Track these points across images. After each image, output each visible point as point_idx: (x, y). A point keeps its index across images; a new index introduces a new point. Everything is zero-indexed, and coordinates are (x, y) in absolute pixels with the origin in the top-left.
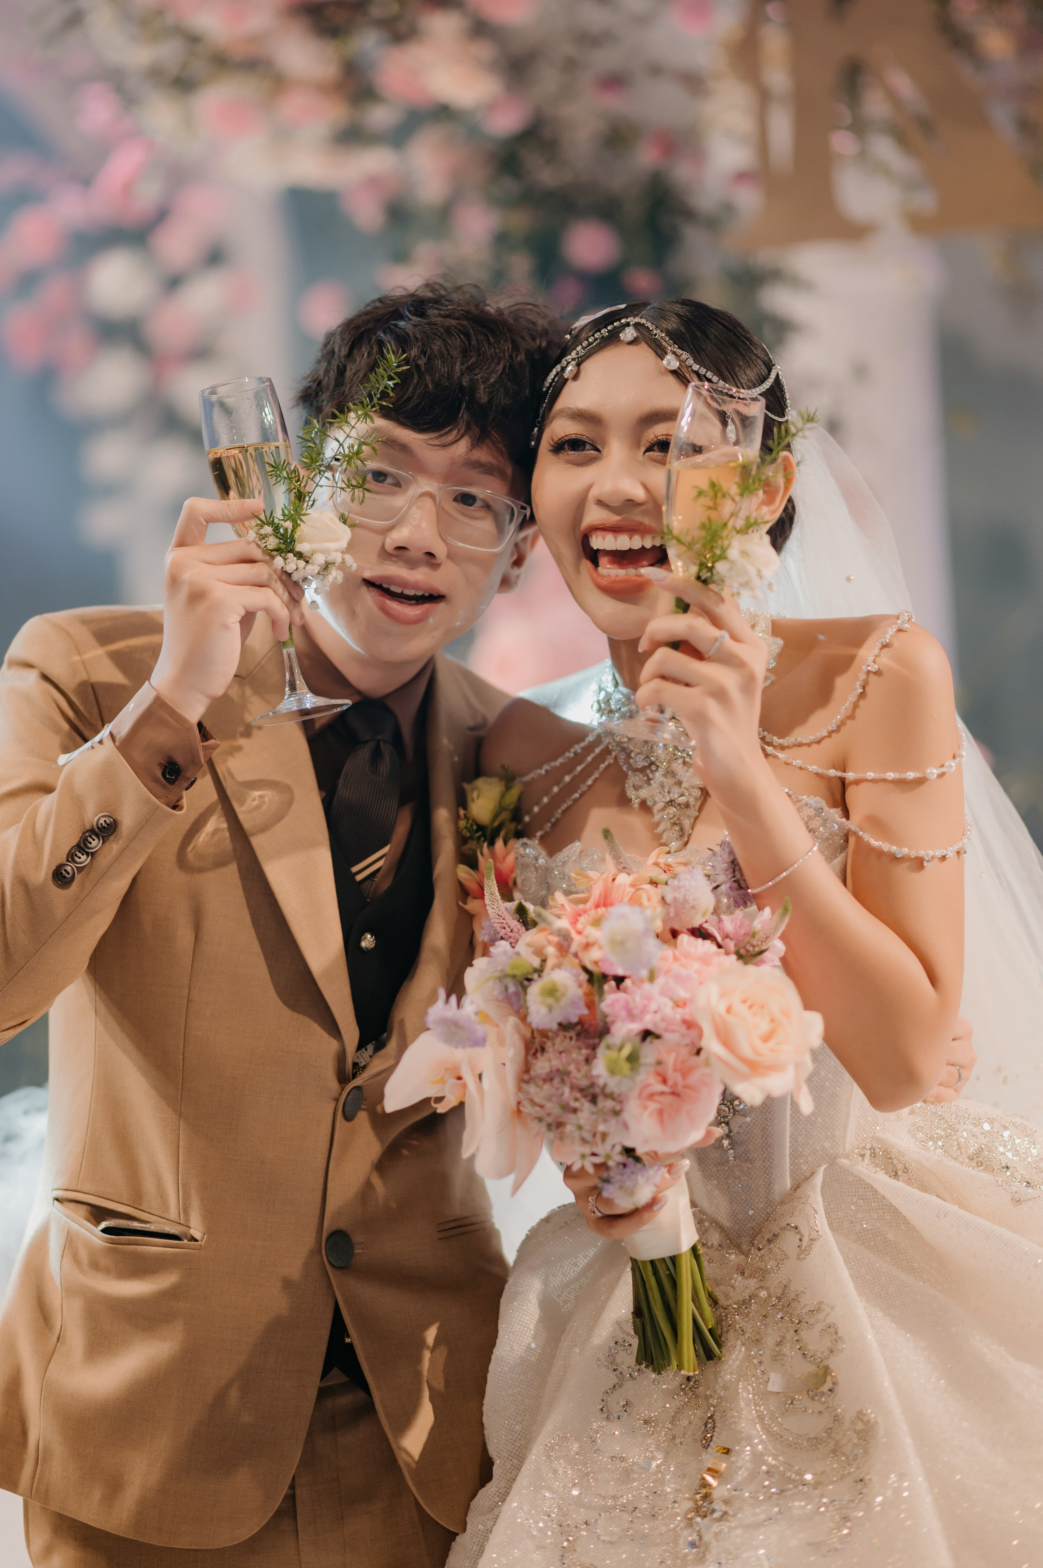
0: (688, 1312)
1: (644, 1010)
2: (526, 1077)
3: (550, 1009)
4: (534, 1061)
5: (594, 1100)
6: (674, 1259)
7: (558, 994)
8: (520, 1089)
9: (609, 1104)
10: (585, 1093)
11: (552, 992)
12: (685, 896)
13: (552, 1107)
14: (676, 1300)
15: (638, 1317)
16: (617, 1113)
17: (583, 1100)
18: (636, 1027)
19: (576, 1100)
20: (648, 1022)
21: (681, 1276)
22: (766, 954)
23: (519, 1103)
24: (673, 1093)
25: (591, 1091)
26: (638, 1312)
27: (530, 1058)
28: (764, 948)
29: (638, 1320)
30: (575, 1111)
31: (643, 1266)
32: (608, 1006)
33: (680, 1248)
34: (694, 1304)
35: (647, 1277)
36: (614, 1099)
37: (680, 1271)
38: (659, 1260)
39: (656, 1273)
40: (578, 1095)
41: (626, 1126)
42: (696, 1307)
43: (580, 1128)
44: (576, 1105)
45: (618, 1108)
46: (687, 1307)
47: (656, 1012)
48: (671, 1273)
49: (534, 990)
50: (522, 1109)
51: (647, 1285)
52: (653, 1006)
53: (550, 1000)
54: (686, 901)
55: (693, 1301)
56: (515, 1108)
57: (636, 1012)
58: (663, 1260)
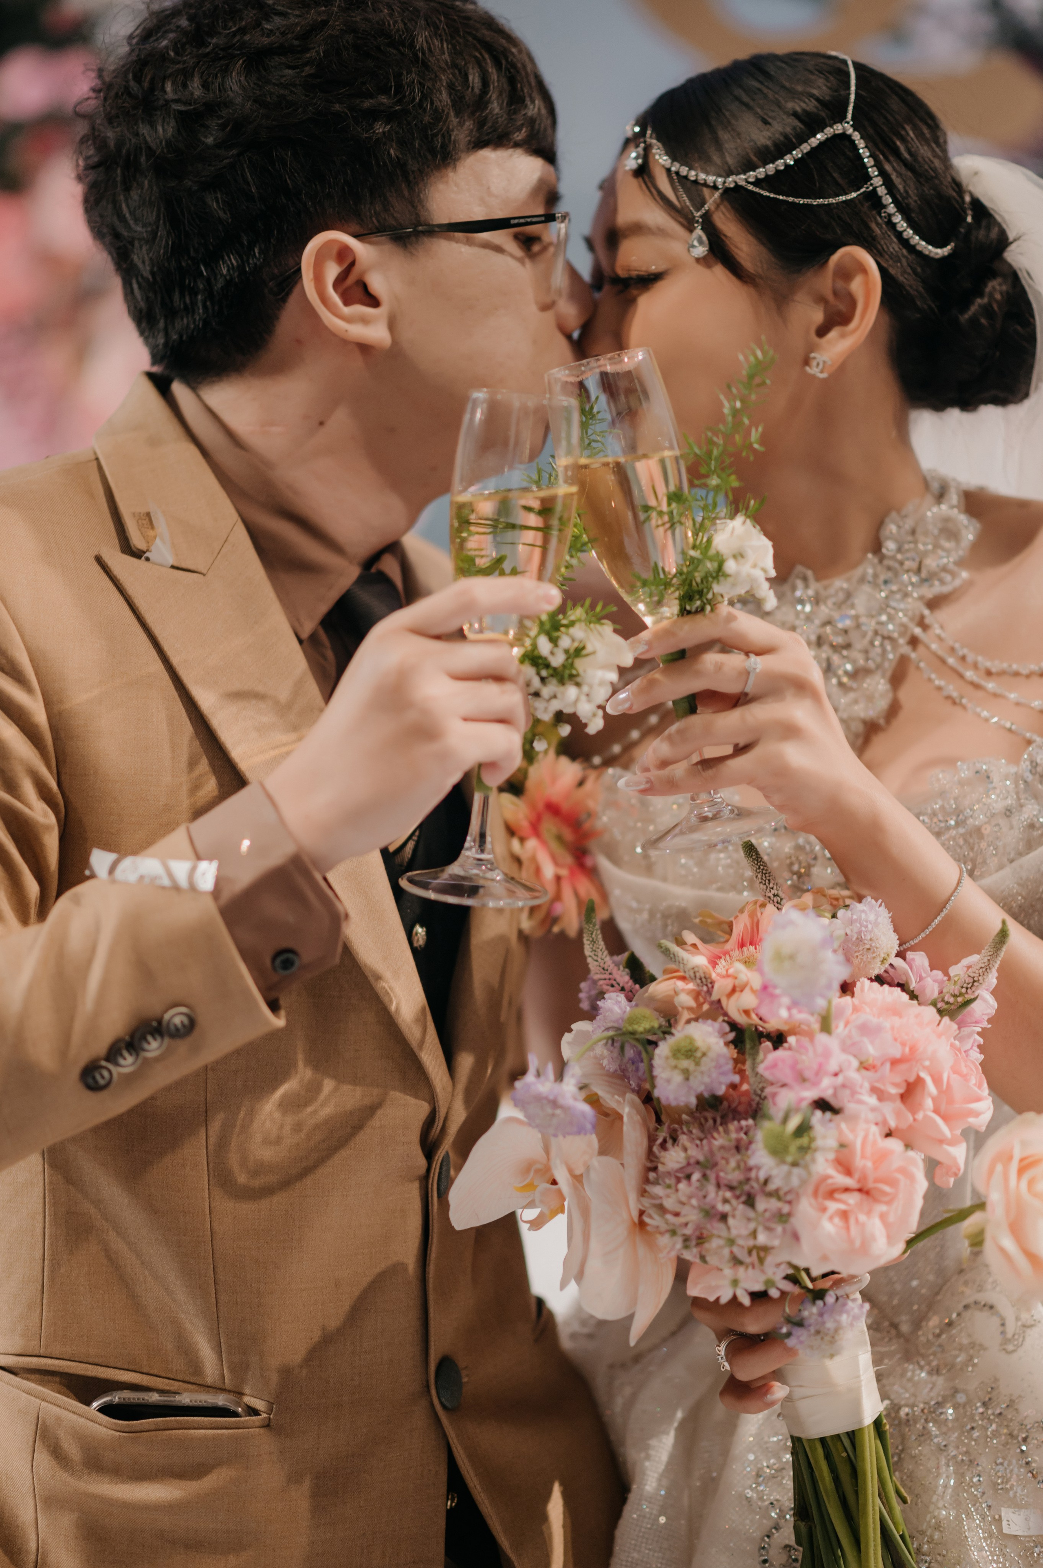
0: (873, 1510)
1: (820, 1072)
2: (652, 1175)
3: (687, 1074)
4: (663, 1153)
5: (750, 1201)
6: (853, 1436)
7: (699, 1054)
8: (643, 1193)
9: (774, 1204)
10: (738, 1192)
11: (689, 1052)
12: (860, 932)
13: (692, 1216)
14: (857, 1493)
15: (803, 1520)
16: (783, 1218)
17: (734, 1202)
18: (810, 1094)
19: (726, 1201)
20: (825, 1088)
21: (863, 1460)
22: (974, 1005)
23: (641, 1213)
24: (860, 1190)
25: (746, 1188)
26: (802, 1511)
27: (655, 1149)
28: (969, 997)
29: (802, 1525)
30: (724, 1217)
31: (810, 1448)
32: (767, 1068)
33: (861, 1421)
34: (881, 1499)
35: (816, 1462)
36: (779, 1199)
37: (863, 1451)
38: (832, 1437)
39: (828, 1457)
40: (728, 1194)
41: (796, 1237)
42: (883, 1503)
43: (731, 1242)
44: (726, 1208)
45: (786, 1209)
46: (873, 1502)
47: (836, 1075)
48: (848, 1455)
49: (663, 1050)
50: (646, 1219)
51: (816, 1473)
52: (833, 1066)
53: (685, 1063)
54: (860, 940)
55: (880, 1495)
56: (636, 1220)
57: (808, 1074)
58: (838, 1436)
